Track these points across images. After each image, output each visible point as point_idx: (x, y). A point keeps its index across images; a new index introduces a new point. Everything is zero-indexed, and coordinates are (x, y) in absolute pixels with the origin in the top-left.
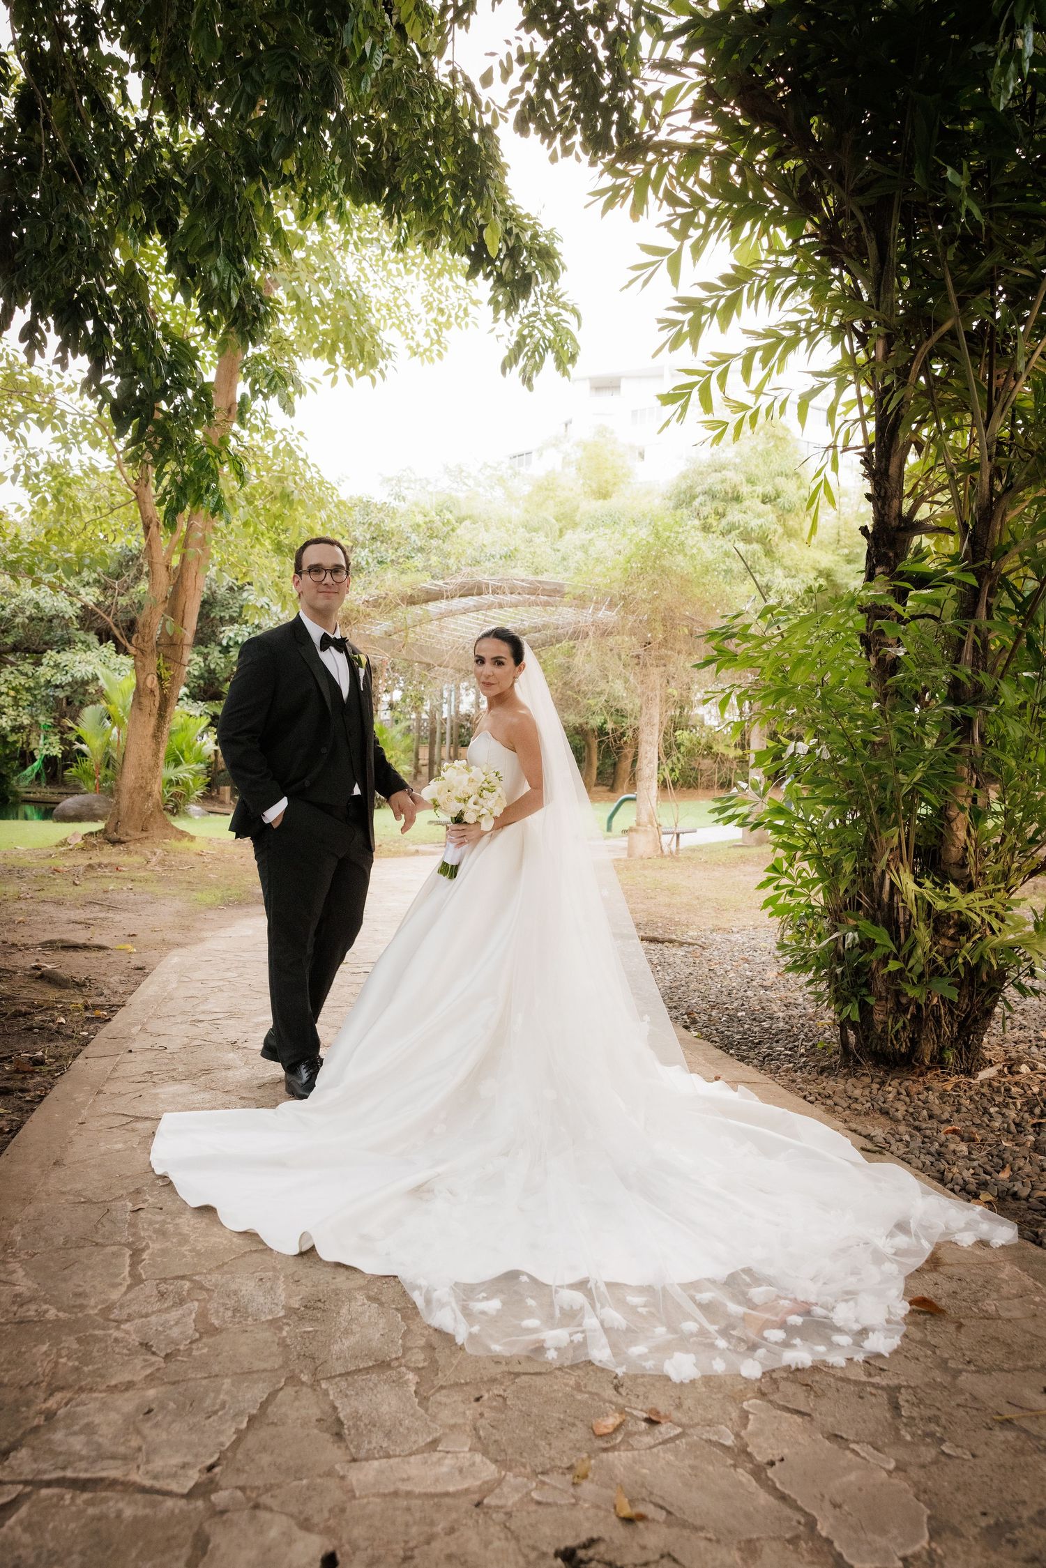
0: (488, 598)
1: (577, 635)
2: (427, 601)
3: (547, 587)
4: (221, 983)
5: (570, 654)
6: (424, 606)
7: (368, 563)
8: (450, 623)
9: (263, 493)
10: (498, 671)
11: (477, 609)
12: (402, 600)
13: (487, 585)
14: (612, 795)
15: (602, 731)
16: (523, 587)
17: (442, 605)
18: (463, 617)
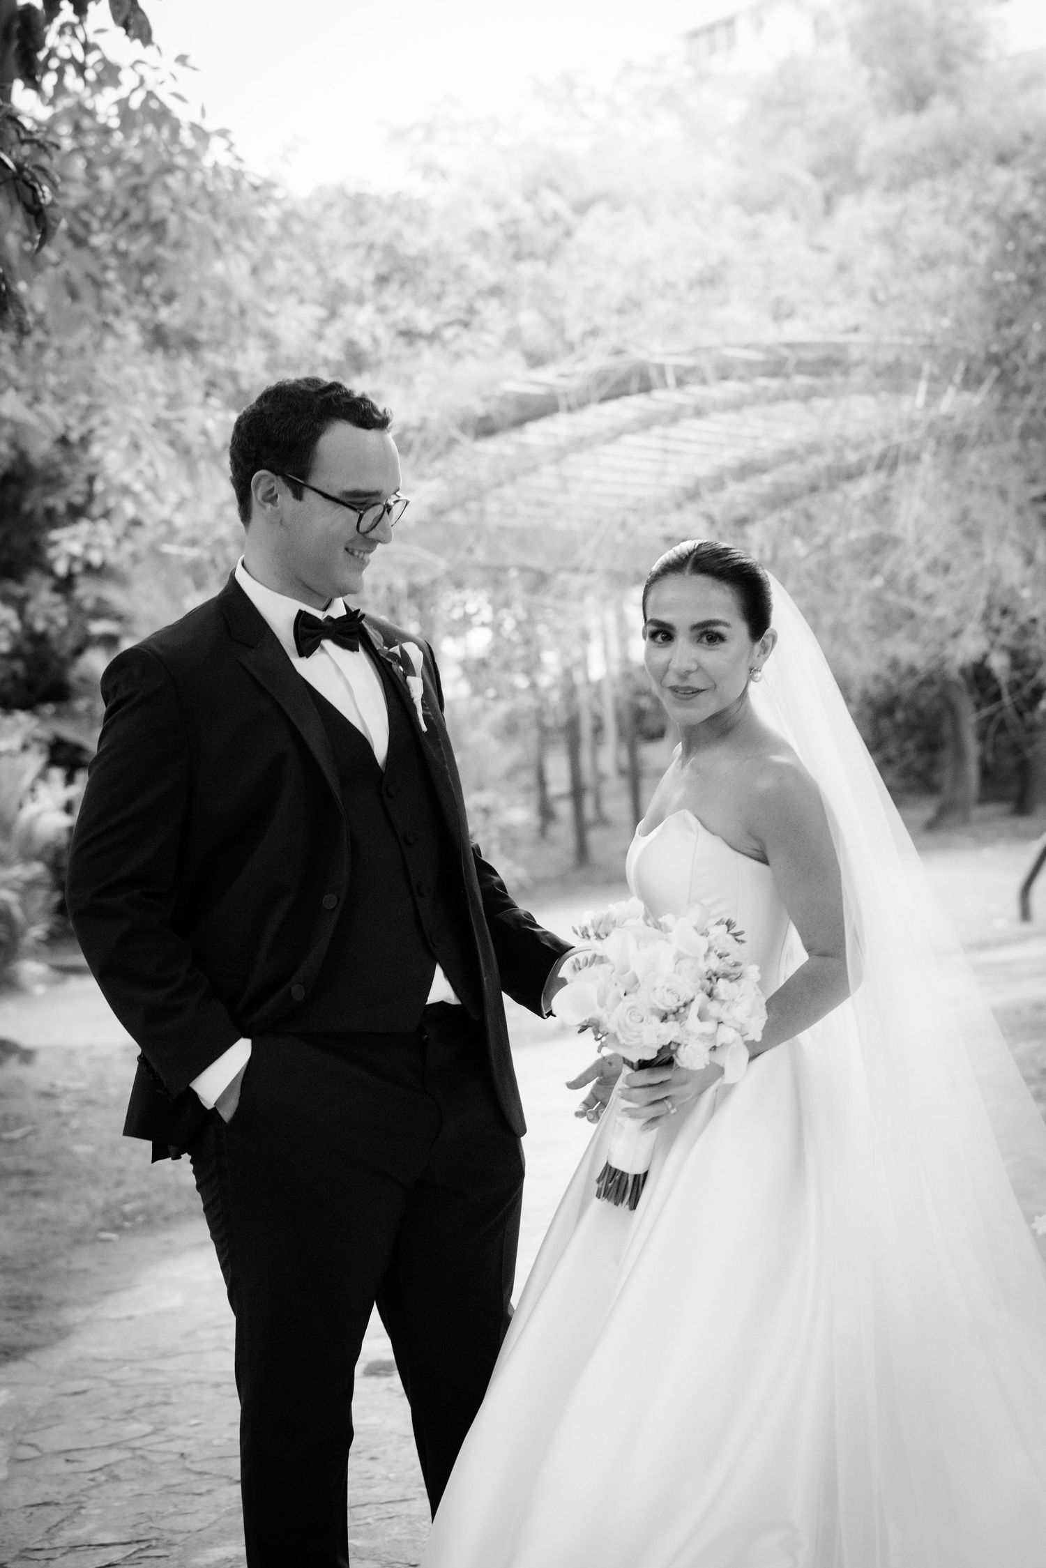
0: (665, 398)
1: (890, 461)
2: (519, 423)
3: (807, 355)
4: (114, 1456)
5: (881, 503)
6: (515, 436)
7: (375, 340)
8: (582, 466)
9: (107, 217)
10: (712, 657)
11: (645, 424)
12: (463, 427)
13: (661, 369)
14: (1023, 823)
15: (979, 675)
16: (749, 364)
17: (557, 427)
18: (610, 449)
